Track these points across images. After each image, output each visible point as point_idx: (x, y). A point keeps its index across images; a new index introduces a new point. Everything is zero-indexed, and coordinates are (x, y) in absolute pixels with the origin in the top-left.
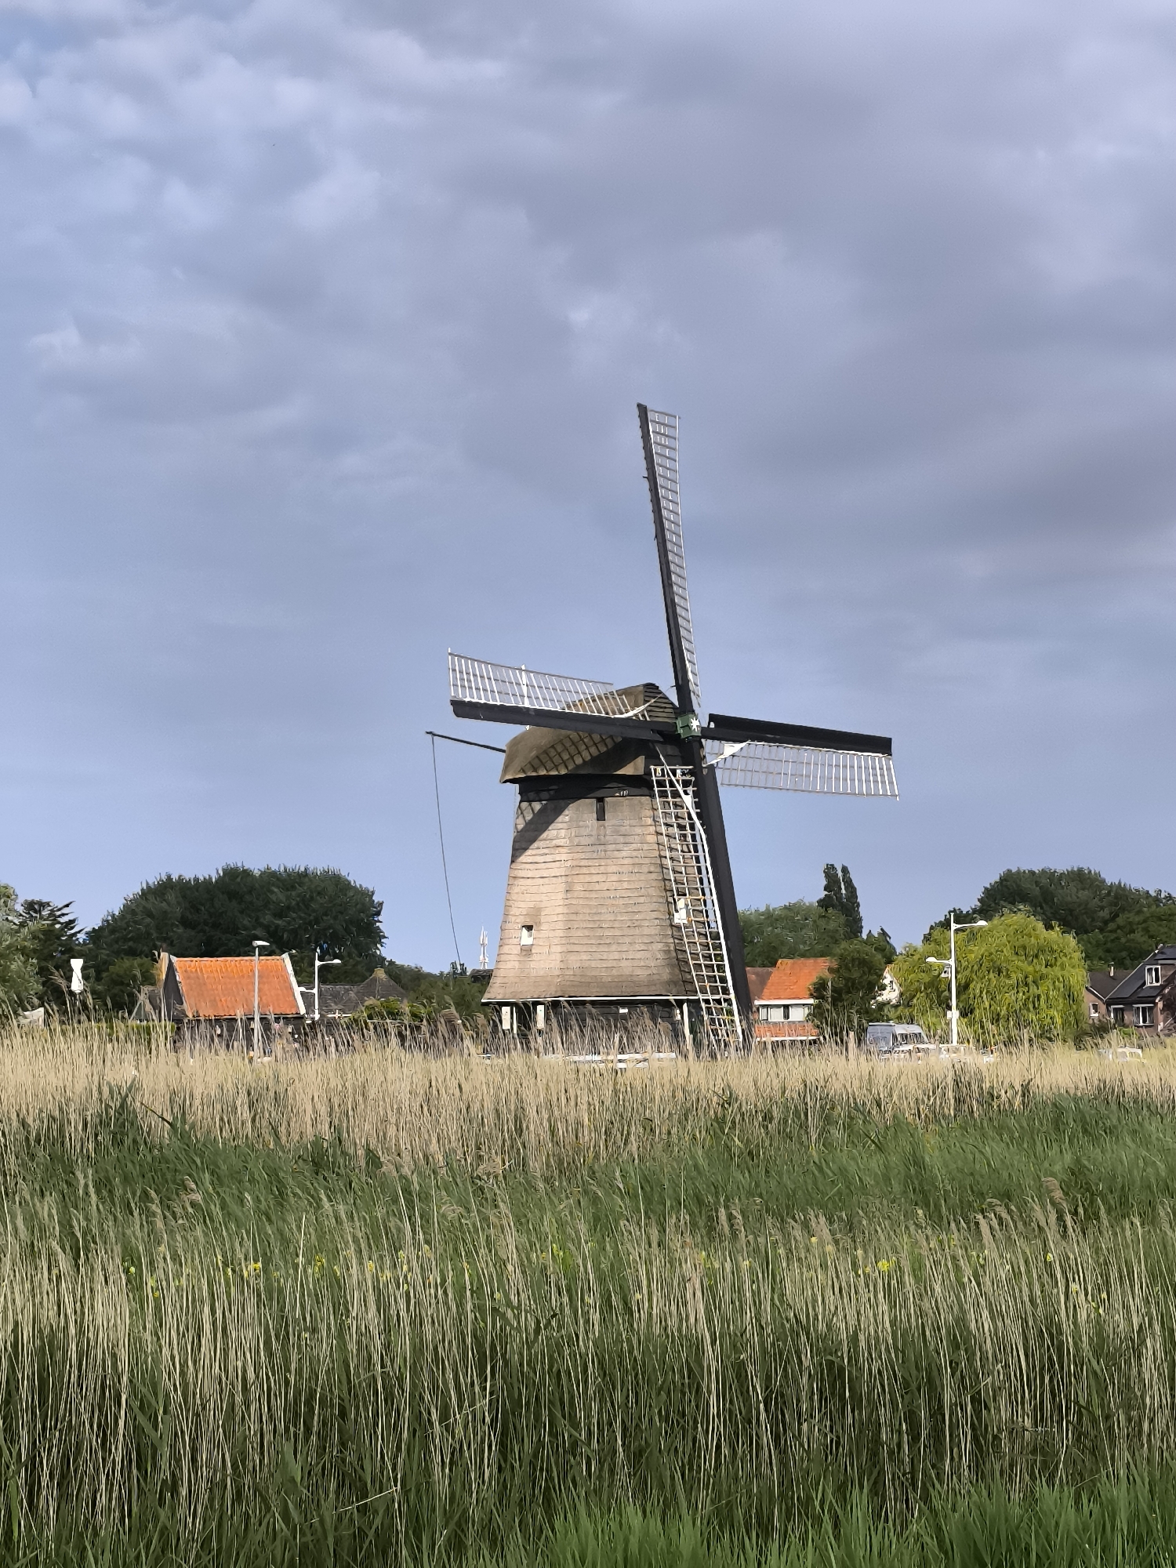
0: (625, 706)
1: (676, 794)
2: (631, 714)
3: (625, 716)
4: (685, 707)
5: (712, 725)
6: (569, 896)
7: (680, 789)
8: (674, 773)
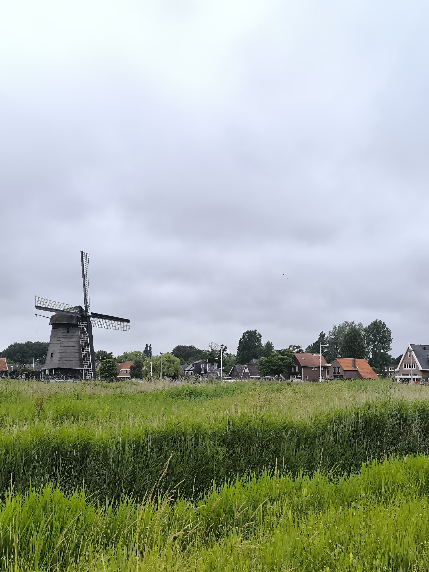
0: (74, 310)
1: (83, 328)
2: (75, 311)
3: (73, 311)
4: (86, 311)
5: (92, 315)
6: (61, 347)
7: (84, 327)
8: (83, 323)
